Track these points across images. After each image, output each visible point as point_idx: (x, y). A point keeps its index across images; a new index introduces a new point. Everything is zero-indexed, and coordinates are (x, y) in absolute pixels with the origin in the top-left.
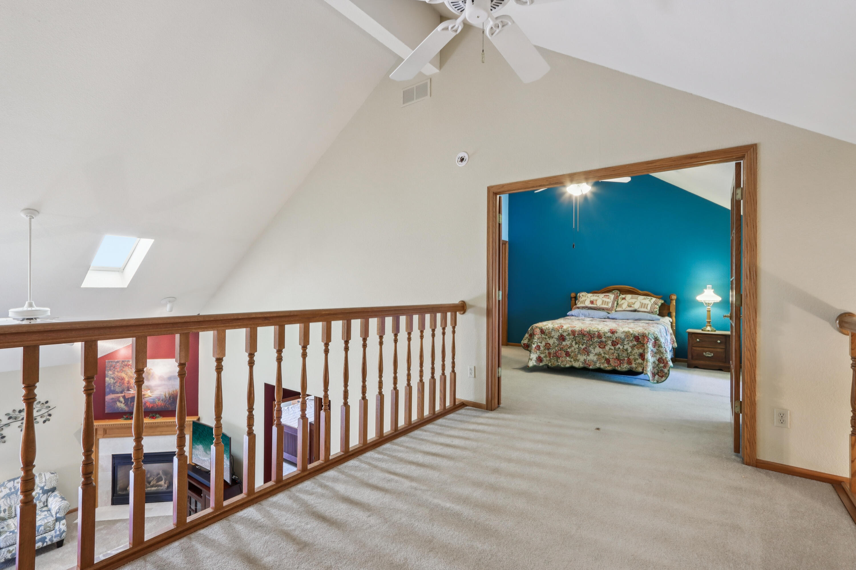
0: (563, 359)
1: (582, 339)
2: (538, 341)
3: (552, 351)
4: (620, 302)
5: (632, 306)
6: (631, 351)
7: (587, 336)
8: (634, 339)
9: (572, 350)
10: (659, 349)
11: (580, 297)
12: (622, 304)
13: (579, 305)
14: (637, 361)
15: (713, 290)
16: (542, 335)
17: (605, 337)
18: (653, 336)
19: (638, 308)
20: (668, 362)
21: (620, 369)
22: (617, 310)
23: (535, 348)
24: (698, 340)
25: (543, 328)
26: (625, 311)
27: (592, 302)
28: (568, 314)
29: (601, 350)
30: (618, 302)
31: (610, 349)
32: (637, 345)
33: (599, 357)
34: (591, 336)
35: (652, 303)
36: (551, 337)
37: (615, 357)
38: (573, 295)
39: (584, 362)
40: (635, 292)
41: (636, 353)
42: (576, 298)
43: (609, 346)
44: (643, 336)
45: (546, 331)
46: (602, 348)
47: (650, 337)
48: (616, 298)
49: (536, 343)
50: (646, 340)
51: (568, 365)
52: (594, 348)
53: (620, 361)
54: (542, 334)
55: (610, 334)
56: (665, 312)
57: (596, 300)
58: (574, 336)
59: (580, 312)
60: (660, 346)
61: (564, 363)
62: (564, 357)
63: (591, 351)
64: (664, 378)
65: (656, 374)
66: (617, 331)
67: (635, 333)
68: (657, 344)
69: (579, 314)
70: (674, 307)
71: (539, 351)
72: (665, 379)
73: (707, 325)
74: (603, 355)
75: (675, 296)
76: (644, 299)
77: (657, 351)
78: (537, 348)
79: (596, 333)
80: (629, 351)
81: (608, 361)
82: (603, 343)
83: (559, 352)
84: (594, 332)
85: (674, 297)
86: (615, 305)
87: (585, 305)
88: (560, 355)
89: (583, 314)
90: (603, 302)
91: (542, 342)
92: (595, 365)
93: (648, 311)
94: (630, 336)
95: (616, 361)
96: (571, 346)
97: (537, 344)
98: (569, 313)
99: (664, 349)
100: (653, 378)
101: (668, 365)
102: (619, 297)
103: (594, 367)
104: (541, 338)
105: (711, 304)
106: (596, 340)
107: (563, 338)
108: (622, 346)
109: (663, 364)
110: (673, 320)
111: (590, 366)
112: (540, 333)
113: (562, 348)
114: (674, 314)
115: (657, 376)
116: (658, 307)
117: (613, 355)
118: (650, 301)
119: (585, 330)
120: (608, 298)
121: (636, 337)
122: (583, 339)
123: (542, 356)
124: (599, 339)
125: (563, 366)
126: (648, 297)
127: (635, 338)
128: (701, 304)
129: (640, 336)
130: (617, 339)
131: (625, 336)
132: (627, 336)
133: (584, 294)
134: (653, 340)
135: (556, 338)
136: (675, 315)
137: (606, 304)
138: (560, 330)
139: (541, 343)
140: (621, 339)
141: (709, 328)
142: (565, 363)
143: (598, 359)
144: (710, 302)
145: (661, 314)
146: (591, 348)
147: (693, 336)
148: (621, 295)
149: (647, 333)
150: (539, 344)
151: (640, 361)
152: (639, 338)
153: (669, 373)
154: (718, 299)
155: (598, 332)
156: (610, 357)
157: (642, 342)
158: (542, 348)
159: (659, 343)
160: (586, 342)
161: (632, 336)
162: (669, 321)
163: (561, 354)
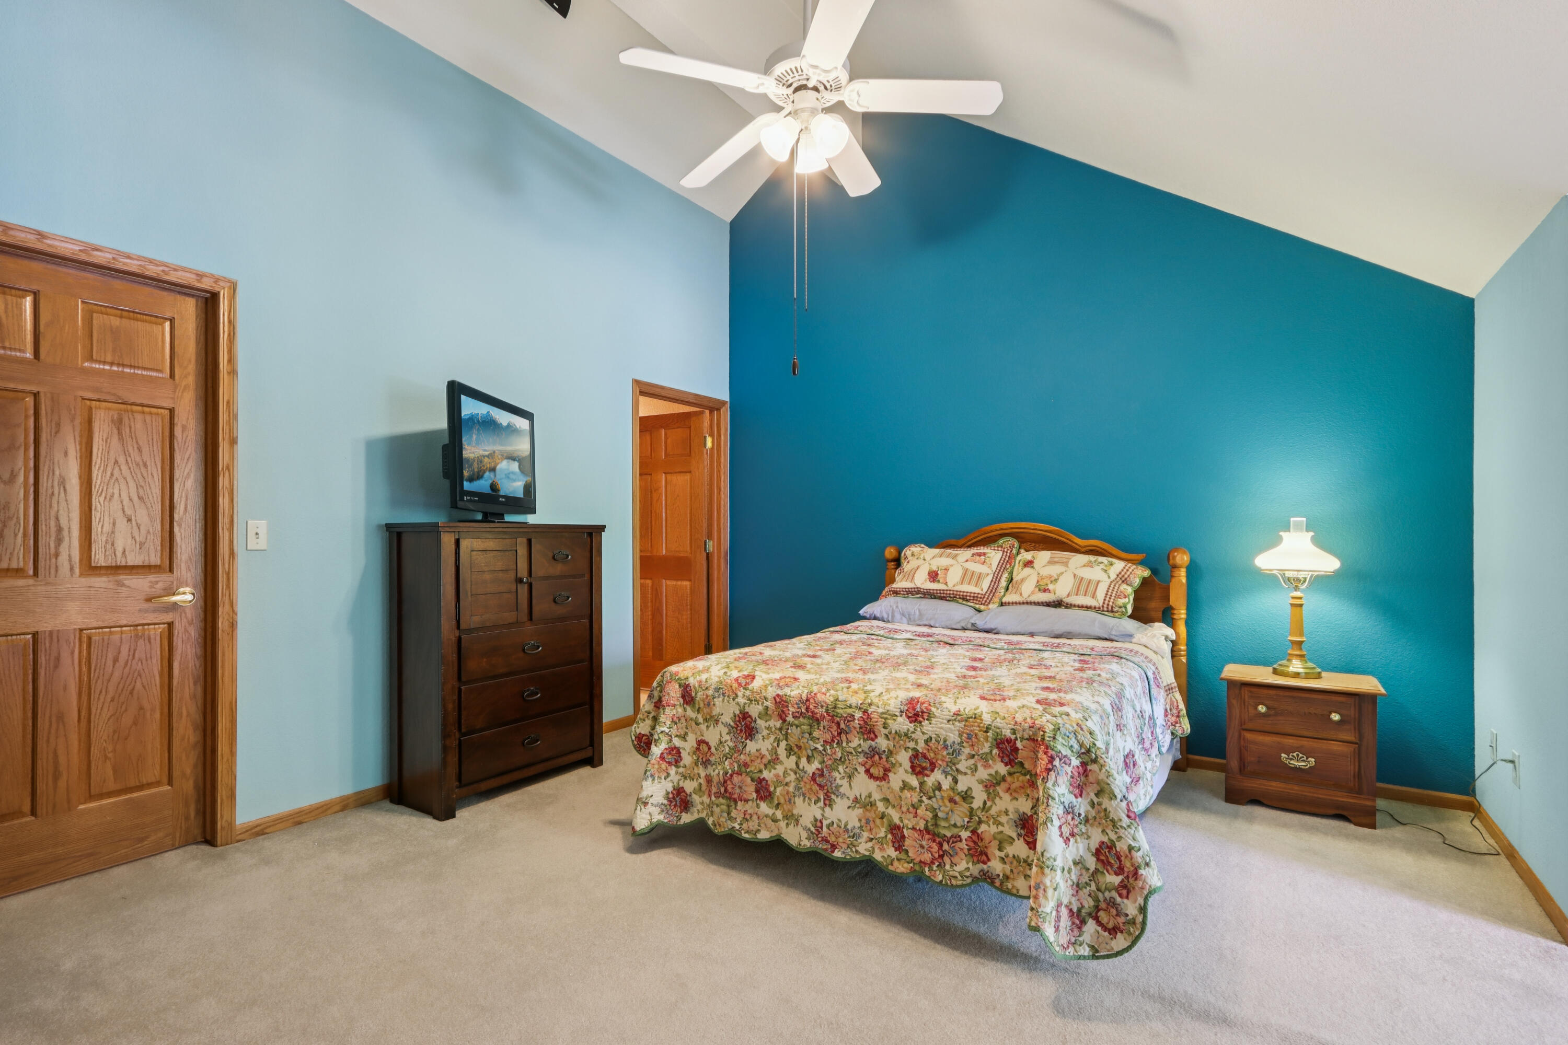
0: (750, 807)
1: (807, 735)
2: (674, 731)
3: (716, 772)
4: (1020, 573)
5: (1051, 587)
6: (985, 803)
7: (826, 723)
8: (995, 751)
9: (777, 776)
10: (1100, 804)
11: (906, 558)
12: (1023, 580)
13: (901, 583)
14: (1010, 850)
15: (1312, 534)
16: (685, 710)
17: (886, 731)
18: (1073, 742)
19: (1068, 596)
20: (1141, 872)
21: (940, 878)
22: (1004, 600)
23: (662, 757)
24: (1262, 709)
25: (692, 681)
26: (1027, 603)
27: (933, 576)
28: (861, 612)
29: (871, 786)
30: (1011, 573)
31: (905, 786)
32: (1009, 779)
33: (868, 814)
34: (838, 724)
35: (1113, 576)
36: (712, 720)
37: (921, 825)
38: (890, 552)
39: (813, 829)
40: (1064, 543)
41: (1007, 812)
42: (897, 562)
43: (901, 775)
44: (1032, 739)
45: (699, 694)
46: (876, 779)
47: (1059, 747)
48: (1007, 562)
49: (664, 739)
50: (1043, 761)
51: (764, 835)
52: (850, 777)
53: (940, 845)
54: (687, 703)
55: (907, 722)
56: (1155, 605)
57: (947, 569)
58: (784, 721)
59: (897, 607)
60: (1103, 790)
61: (750, 824)
62: (753, 800)
63: (838, 787)
64: (1120, 942)
65: (1090, 914)
66: (933, 709)
67: (999, 722)
68: (1091, 778)
69: (893, 612)
70: (1183, 591)
71: (677, 767)
72: (1126, 944)
73: (1290, 654)
74: (881, 807)
75: (1185, 553)
76: (1090, 565)
77: (1093, 813)
78: (669, 758)
79: (858, 715)
80: (977, 803)
81: (897, 835)
82: (880, 758)
83: (736, 779)
84: (849, 711)
85: (1183, 559)
86: (1003, 583)
87: (913, 586)
88: (738, 791)
89: (903, 615)
90: (967, 576)
91: (686, 734)
92: (851, 846)
93: (1097, 605)
94: (981, 735)
95: (924, 843)
96: (774, 761)
97: (671, 741)
98: (864, 611)
99: (1124, 804)
100: (1076, 932)
101: (1140, 884)
102: (1015, 559)
103: (851, 855)
104: (683, 720)
105: (1305, 581)
106: (855, 742)
107: (747, 726)
108: (950, 778)
109: (1120, 878)
110: (1177, 634)
111: (834, 847)
112: (681, 701)
113: (746, 765)
114: (1181, 614)
115: (1091, 926)
116: (1129, 590)
117: (916, 815)
118: (1106, 571)
119: (820, 697)
120: (984, 563)
121: (1002, 742)
122: (810, 734)
123: (689, 786)
124: (864, 740)
125: (747, 836)
126: (1101, 559)
127: (998, 747)
128: (1270, 580)
129: (1022, 739)
130: (932, 744)
131: (960, 735)
132: (969, 737)
133: (915, 549)
134: (1075, 762)
135: (726, 725)
136: (1184, 616)
137: (974, 581)
138: (740, 694)
139: (684, 738)
140: (946, 747)
141: (1296, 666)
142: (753, 825)
143: (863, 821)
144: (1301, 575)
145: (1141, 614)
146: (838, 776)
147: (1246, 692)
148: (1022, 551)
149: (1049, 728)
150: (677, 742)
151: (1019, 848)
152: (1016, 750)
153: (1144, 923)
154: (1331, 564)
155: (865, 712)
156: (906, 822)
157: (1026, 766)
158: (687, 759)
159: (1102, 776)
160: (821, 748)
161: (986, 739)
162: (1167, 638)
163: (740, 787)
